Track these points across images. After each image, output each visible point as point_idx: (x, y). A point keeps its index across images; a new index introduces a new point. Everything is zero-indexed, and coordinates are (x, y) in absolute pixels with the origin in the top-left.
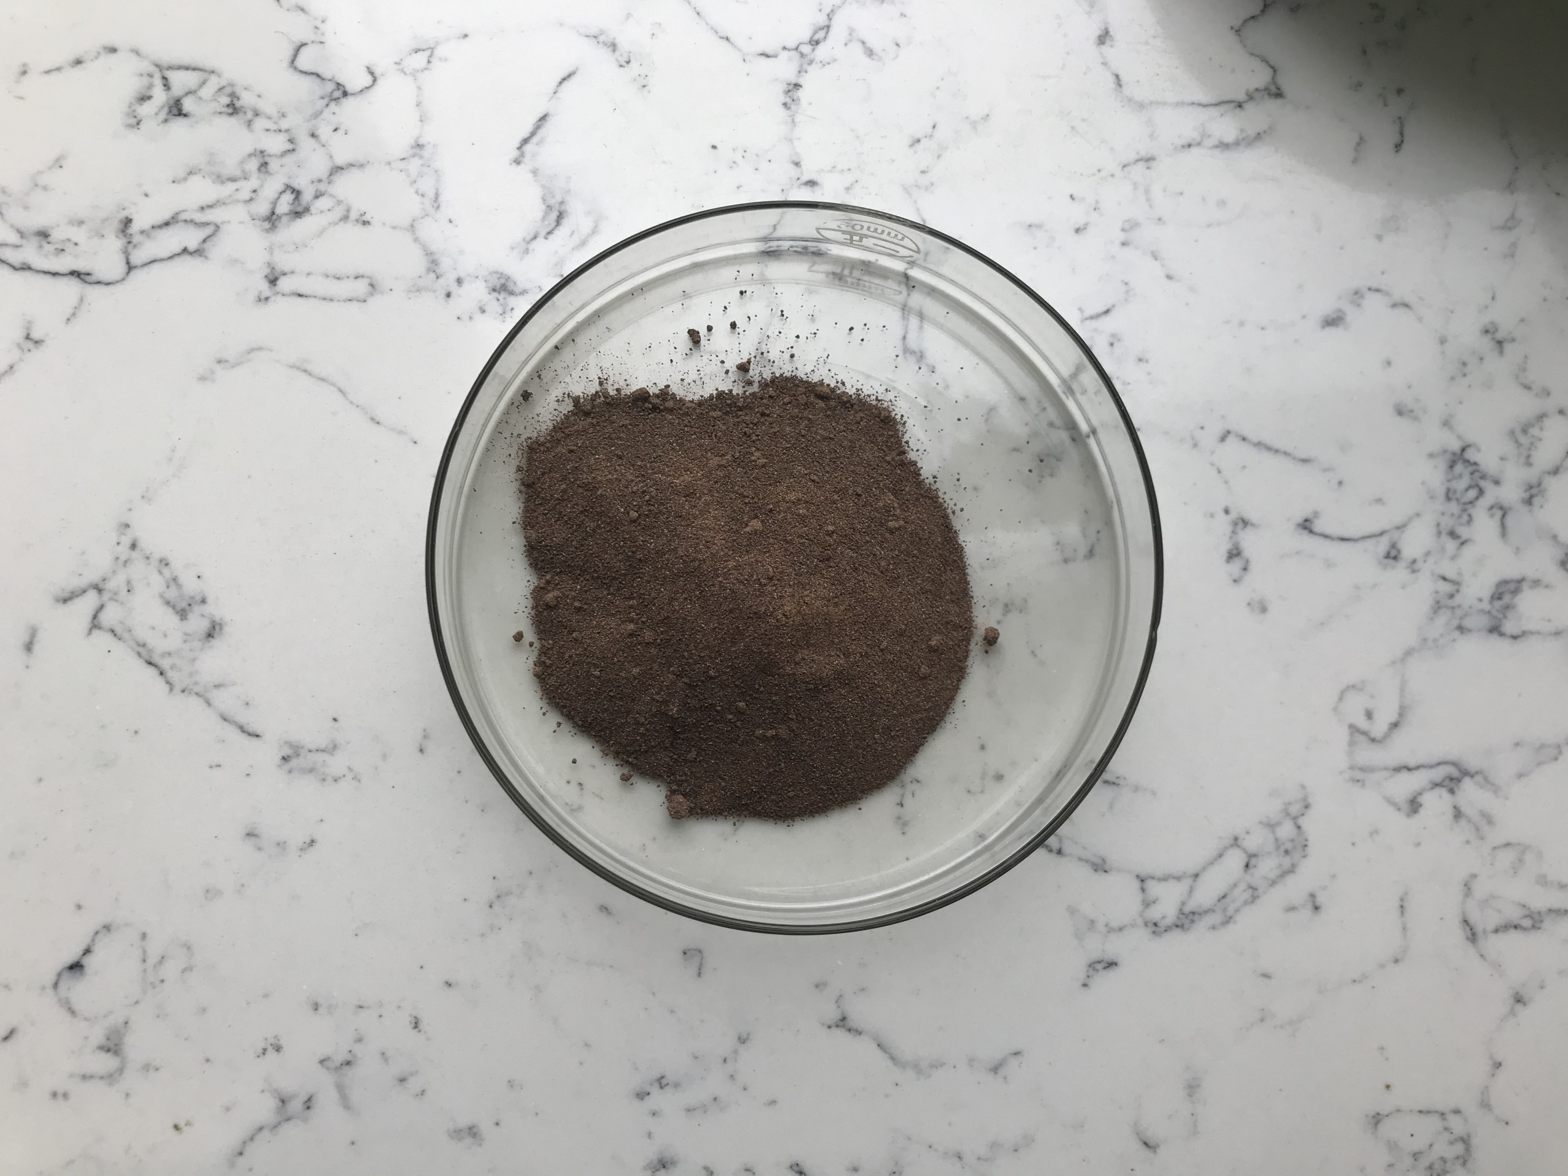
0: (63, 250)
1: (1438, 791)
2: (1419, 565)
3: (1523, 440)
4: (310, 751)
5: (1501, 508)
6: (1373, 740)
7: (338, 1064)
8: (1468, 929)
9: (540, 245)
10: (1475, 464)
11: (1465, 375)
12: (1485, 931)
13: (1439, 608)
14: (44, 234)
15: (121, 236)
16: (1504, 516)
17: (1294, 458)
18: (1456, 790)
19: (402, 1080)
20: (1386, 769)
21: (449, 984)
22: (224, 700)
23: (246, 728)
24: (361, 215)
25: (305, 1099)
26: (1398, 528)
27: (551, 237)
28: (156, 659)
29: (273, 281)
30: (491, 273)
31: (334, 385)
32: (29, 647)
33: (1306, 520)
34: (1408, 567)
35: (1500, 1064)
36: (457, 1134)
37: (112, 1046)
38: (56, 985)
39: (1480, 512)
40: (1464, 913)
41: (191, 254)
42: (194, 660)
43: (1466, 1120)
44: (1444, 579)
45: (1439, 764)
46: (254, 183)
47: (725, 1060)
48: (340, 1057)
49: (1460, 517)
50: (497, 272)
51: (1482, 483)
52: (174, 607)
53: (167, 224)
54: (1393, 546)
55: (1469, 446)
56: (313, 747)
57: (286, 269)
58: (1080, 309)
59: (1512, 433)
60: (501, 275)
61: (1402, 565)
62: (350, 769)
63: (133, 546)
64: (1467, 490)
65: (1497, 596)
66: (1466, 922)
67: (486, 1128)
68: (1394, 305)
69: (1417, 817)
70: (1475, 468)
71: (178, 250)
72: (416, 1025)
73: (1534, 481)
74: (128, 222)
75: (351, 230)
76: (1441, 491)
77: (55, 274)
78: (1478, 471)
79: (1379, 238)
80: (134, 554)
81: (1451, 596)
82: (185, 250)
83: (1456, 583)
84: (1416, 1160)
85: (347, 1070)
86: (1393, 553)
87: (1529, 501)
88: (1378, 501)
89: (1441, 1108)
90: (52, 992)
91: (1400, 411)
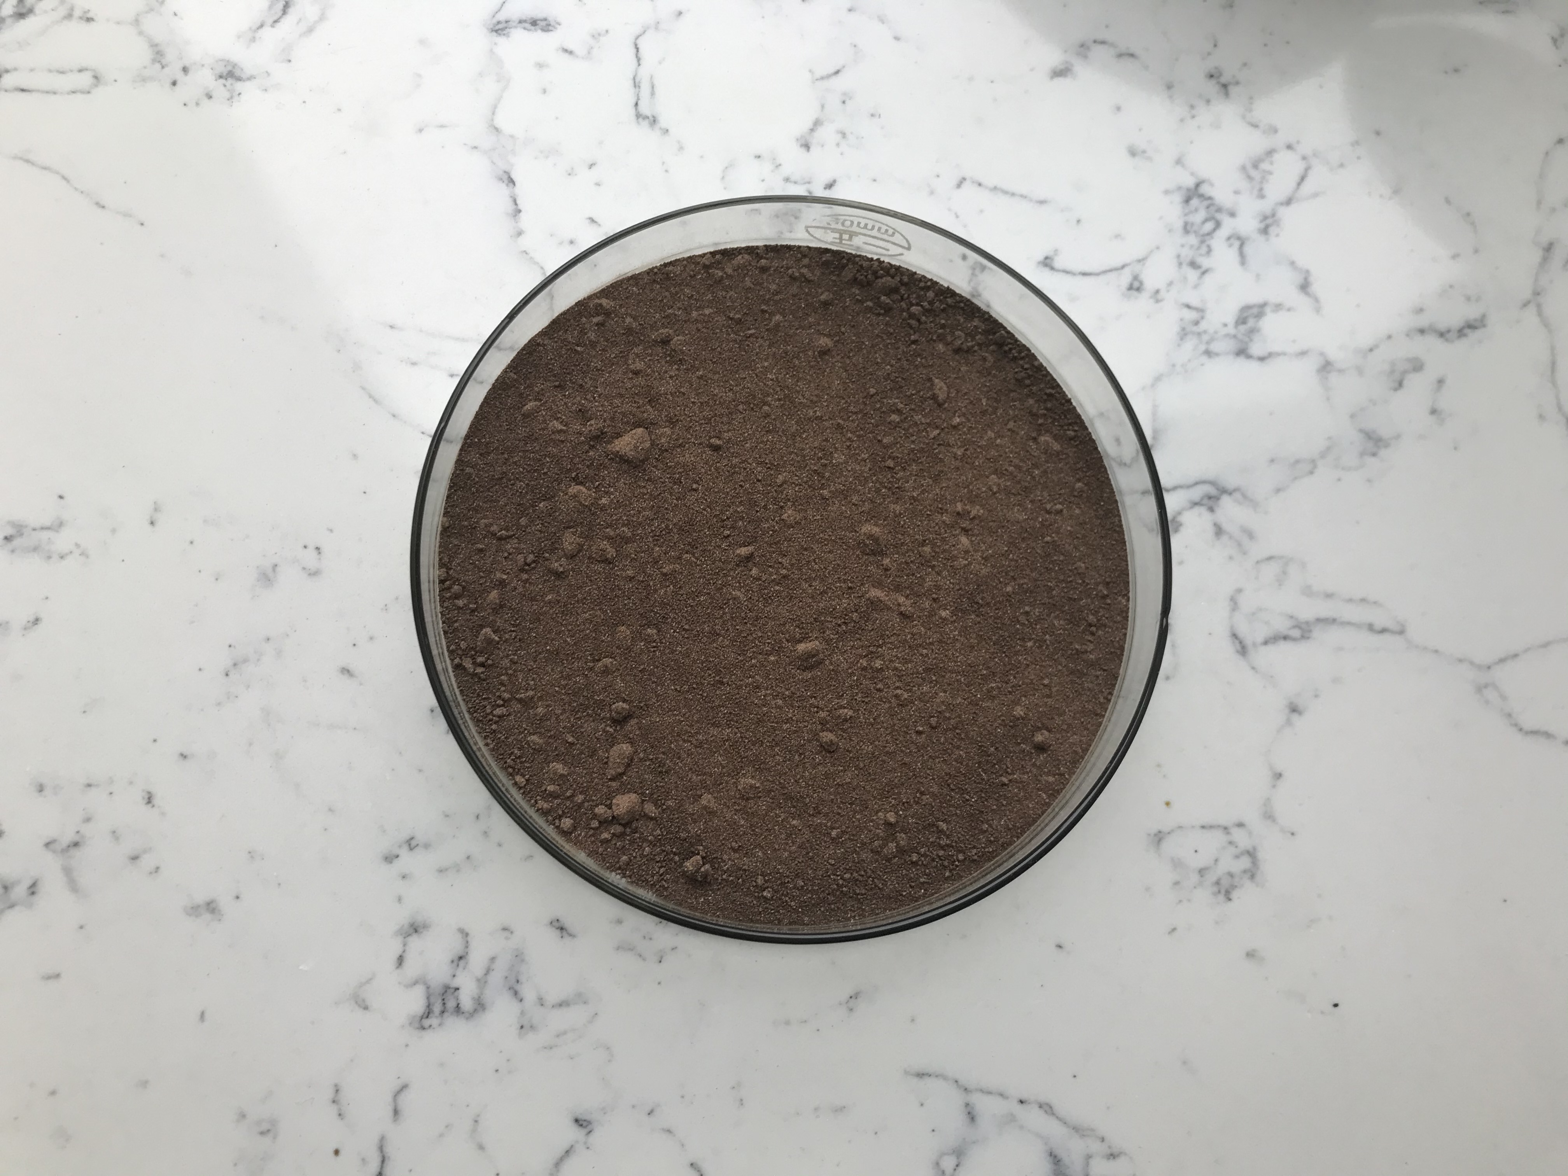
1: (1197, 510)
2: (1163, 294)
3: (1253, 173)
4: (34, 530)
5: (1239, 238)
6: (1122, 465)
7: (65, 846)
8: (1237, 642)
9: (266, 33)
10: (1210, 198)
11: (1193, 117)
12: (1254, 644)
13: (1186, 334)
16: (1242, 246)
17: (1031, 200)
18: (1215, 508)
19: (135, 858)
21: (184, 756)
24: (85, 13)
25: (30, 884)
26: (1139, 261)
27: (278, 25)
30: (217, 61)
31: (57, 173)
33: (1046, 258)
34: (1151, 297)
35: (1281, 775)
36: (194, 911)
39: (1218, 242)
40: (1232, 627)
43: (1250, 834)
44: (1188, 306)
45: (1196, 483)
47: (478, 817)
48: (69, 837)
50: (222, 60)
51: (1218, 216)
54: (1136, 278)
55: (1203, 182)
56: (37, 525)
57: (8, 67)
58: (810, 71)
59: (1243, 168)
60: (228, 62)
61: (1144, 297)
62: (77, 545)
64: (1204, 222)
65: (1241, 320)
66: (1235, 636)
67: (225, 902)
68: (1120, 55)
69: (1177, 536)
70: (1209, 202)
72: (149, 800)
73: (1268, 212)
75: (75, 27)
76: (1179, 224)
78: (1212, 205)
81: (1197, 323)
83: (1200, 311)
84: (1202, 876)
85: (74, 852)
86: (1136, 284)
87: (1265, 231)
88: (1117, 236)
89: (1223, 822)
91: (1133, 152)
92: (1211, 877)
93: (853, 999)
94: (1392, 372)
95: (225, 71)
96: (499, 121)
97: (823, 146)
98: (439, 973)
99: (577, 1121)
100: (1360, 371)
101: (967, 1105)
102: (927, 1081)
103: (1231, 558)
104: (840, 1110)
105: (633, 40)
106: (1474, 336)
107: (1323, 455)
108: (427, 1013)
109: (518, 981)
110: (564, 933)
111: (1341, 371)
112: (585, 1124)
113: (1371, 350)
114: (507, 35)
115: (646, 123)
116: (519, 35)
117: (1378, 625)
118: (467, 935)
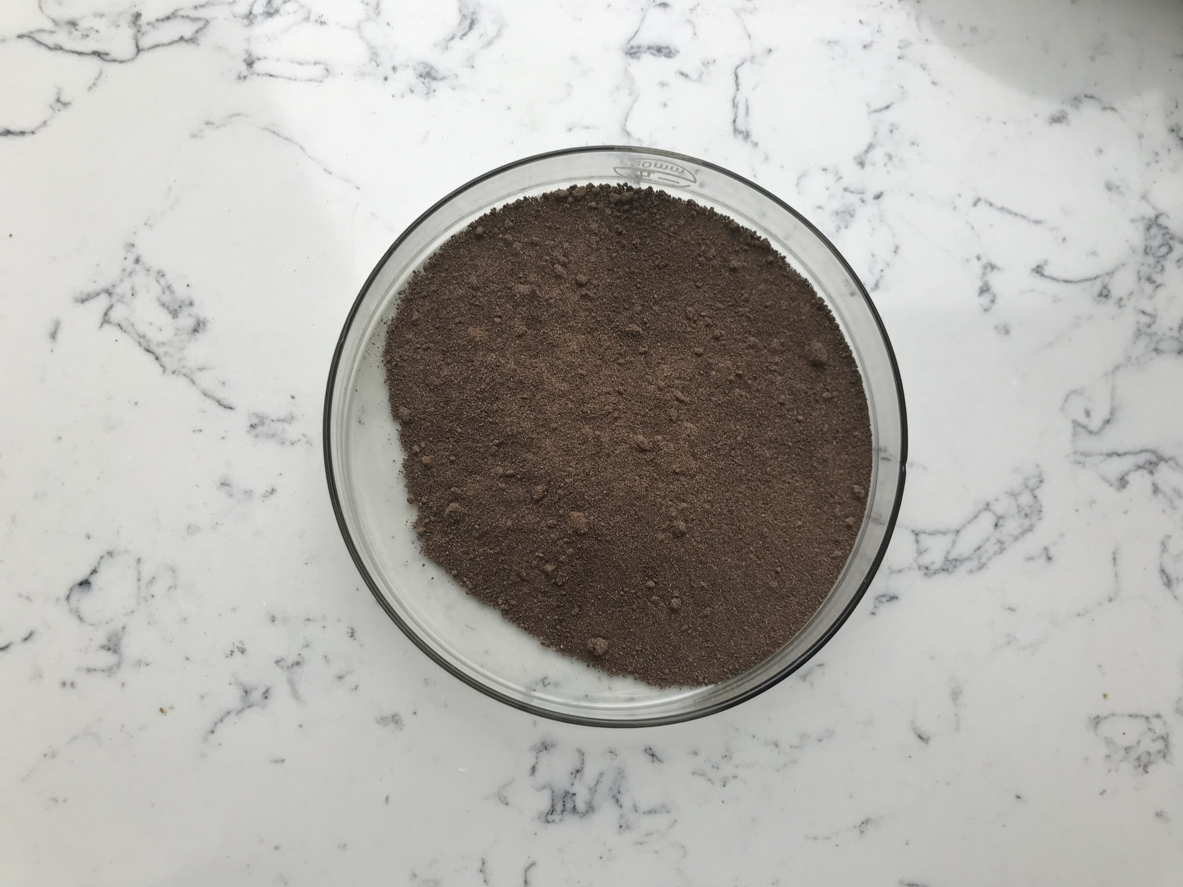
0: (87, 36)
1: (1140, 472)
2: (1124, 302)
4: (273, 421)
6: (1091, 432)
7: (290, 664)
8: (1165, 577)
9: (457, 44)
10: (1166, 228)
11: (1157, 162)
12: (1177, 579)
13: (1140, 335)
14: (73, 24)
15: (132, 26)
17: (1029, 220)
18: (1154, 471)
19: (340, 678)
20: (1101, 454)
22: (205, 380)
23: (222, 402)
24: (319, 17)
25: (264, 690)
26: (1108, 274)
27: (465, 38)
28: (153, 348)
30: (419, 63)
31: (296, 143)
32: (53, 336)
33: (1038, 267)
34: (1116, 303)
36: (383, 721)
37: (111, 646)
38: (68, 598)
39: (1170, 264)
40: (1161, 564)
41: (187, 41)
42: (182, 349)
43: (1165, 723)
44: (1144, 313)
45: (1142, 451)
48: (292, 658)
49: (1155, 267)
50: (423, 63)
51: (1171, 242)
52: (168, 308)
53: (168, 18)
54: (1105, 287)
55: (1161, 214)
56: (275, 418)
57: (260, 56)
58: (867, 104)
60: (426, 65)
61: (1111, 301)
62: (304, 435)
63: (137, 261)
64: (1160, 247)
66: (1163, 571)
67: (406, 716)
68: (1104, 108)
69: (1125, 491)
70: (1166, 231)
71: (176, 37)
72: (352, 634)
74: (138, 16)
75: (312, 28)
76: (1140, 247)
77: (80, 54)
78: (1168, 233)
79: (1092, 59)
80: (138, 267)
81: (1149, 326)
82: (182, 38)
83: (1153, 317)
84: (1127, 753)
85: (297, 669)
86: (1105, 292)
88: (1093, 253)
89: (1146, 713)
90: (65, 603)
91: (1109, 187)
92: (1134, 754)
93: (865, 824)
95: (424, 72)
96: (629, 128)
97: (874, 165)
98: (561, 781)
103: (1164, 511)
105: (733, 69)
108: (551, 811)
109: (619, 792)
110: (655, 759)
114: (638, 58)
115: (740, 137)
116: (647, 58)
118: (583, 754)
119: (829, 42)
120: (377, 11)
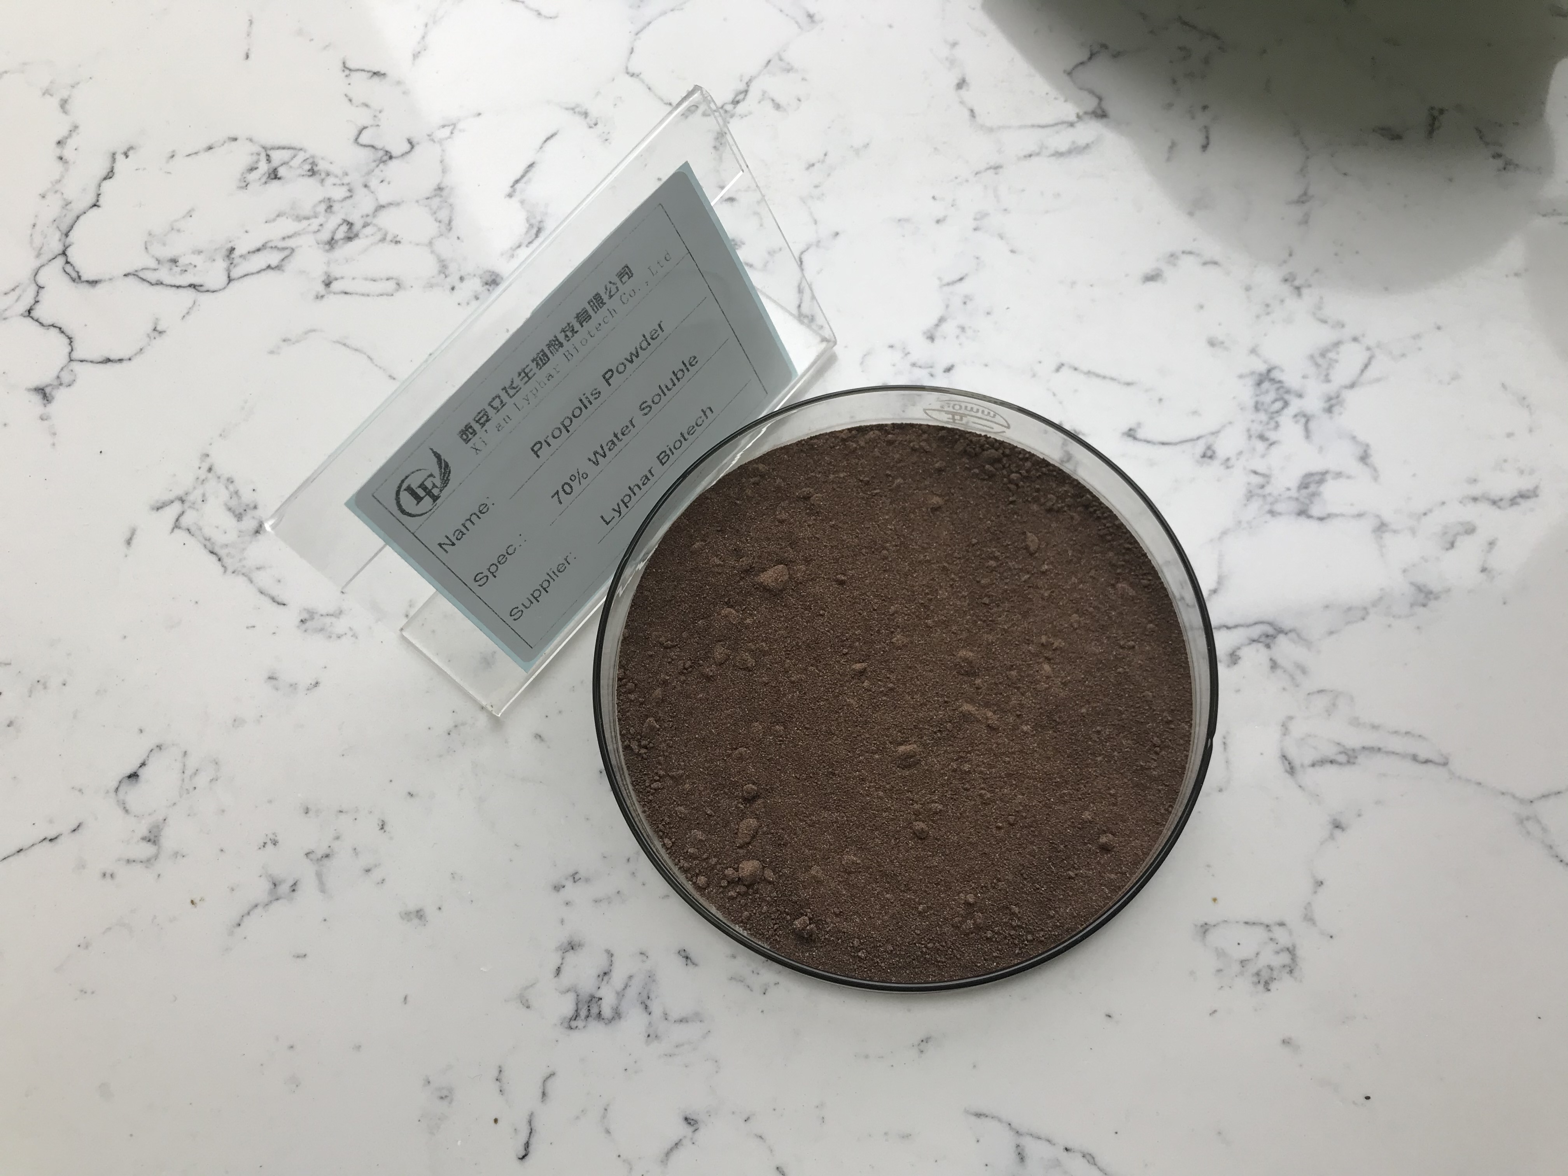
0: (186, 271)
1: (1255, 646)
2: (1232, 462)
3: (1320, 361)
4: (322, 615)
5: (1305, 416)
7: (320, 856)
8: (1286, 763)
9: (522, 251)
10: (1280, 382)
11: (1268, 314)
12: (1302, 766)
13: (1252, 496)
14: (174, 261)
15: (226, 259)
16: (1307, 422)
17: (1119, 383)
18: (1272, 645)
19: (368, 871)
21: (411, 795)
22: (263, 579)
23: (277, 599)
24: (395, 237)
25: (292, 883)
26: (1213, 434)
27: (531, 245)
28: (217, 550)
29: (328, 284)
30: (485, 272)
31: (365, 353)
32: (129, 542)
33: (1130, 430)
34: (1222, 464)
35: (1322, 883)
36: (407, 916)
37: (152, 838)
38: (117, 790)
39: (1286, 419)
40: (1282, 749)
41: (273, 269)
42: (244, 549)
43: (1291, 933)
44: (1255, 473)
45: (1256, 623)
46: (321, 219)
47: (628, 860)
48: (322, 850)
49: (1268, 423)
50: (490, 272)
51: (1287, 397)
52: (234, 512)
53: (258, 250)
54: (1209, 448)
55: (1274, 368)
56: (324, 612)
57: (338, 276)
58: (939, 278)
59: (1312, 357)
60: (492, 272)
61: (1216, 463)
62: (351, 629)
63: (210, 470)
64: (1273, 402)
65: (1304, 485)
66: (1284, 757)
67: (430, 911)
68: (1205, 263)
69: (1236, 667)
70: (1279, 385)
71: (264, 266)
72: (382, 827)
73: (1333, 394)
74: (232, 250)
75: (388, 248)
76: (1250, 403)
77: (178, 287)
78: (1282, 387)
79: (1191, 214)
80: (210, 475)
81: (1262, 487)
82: (269, 267)
83: (1267, 476)
84: (1243, 967)
85: (326, 861)
87: (1329, 410)
88: (1195, 413)
89: (1266, 921)
90: (113, 794)
91: (1212, 343)
92: (1252, 968)
93: (924, 1043)
94: (1445, 533)
95: (490, 280)
97: (945, 338)
98: (587, 985)
99: (686, 1119)
100: (1413, 531)
101: (1018, 1146)
102: (983, 1119)
103: (1284, 689)
104: (906, 1137)
105: (798, 255)
106: (1525, 504)
107: (1375, 604)
108: (575, 1016)
109: (649, 998)
110: (689, 961)
111: (1395, 532)
112: (692, 1122)
113: (1425, 514)
117: (1423, 755)
118: (612, 955)
119: (899, 220)
120: (449, 228)
